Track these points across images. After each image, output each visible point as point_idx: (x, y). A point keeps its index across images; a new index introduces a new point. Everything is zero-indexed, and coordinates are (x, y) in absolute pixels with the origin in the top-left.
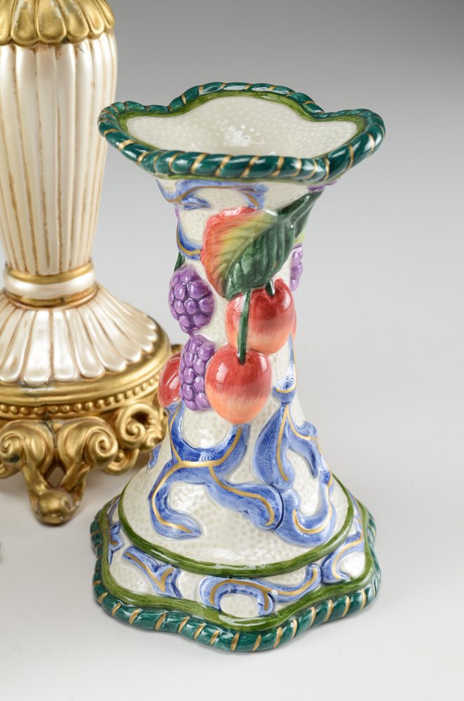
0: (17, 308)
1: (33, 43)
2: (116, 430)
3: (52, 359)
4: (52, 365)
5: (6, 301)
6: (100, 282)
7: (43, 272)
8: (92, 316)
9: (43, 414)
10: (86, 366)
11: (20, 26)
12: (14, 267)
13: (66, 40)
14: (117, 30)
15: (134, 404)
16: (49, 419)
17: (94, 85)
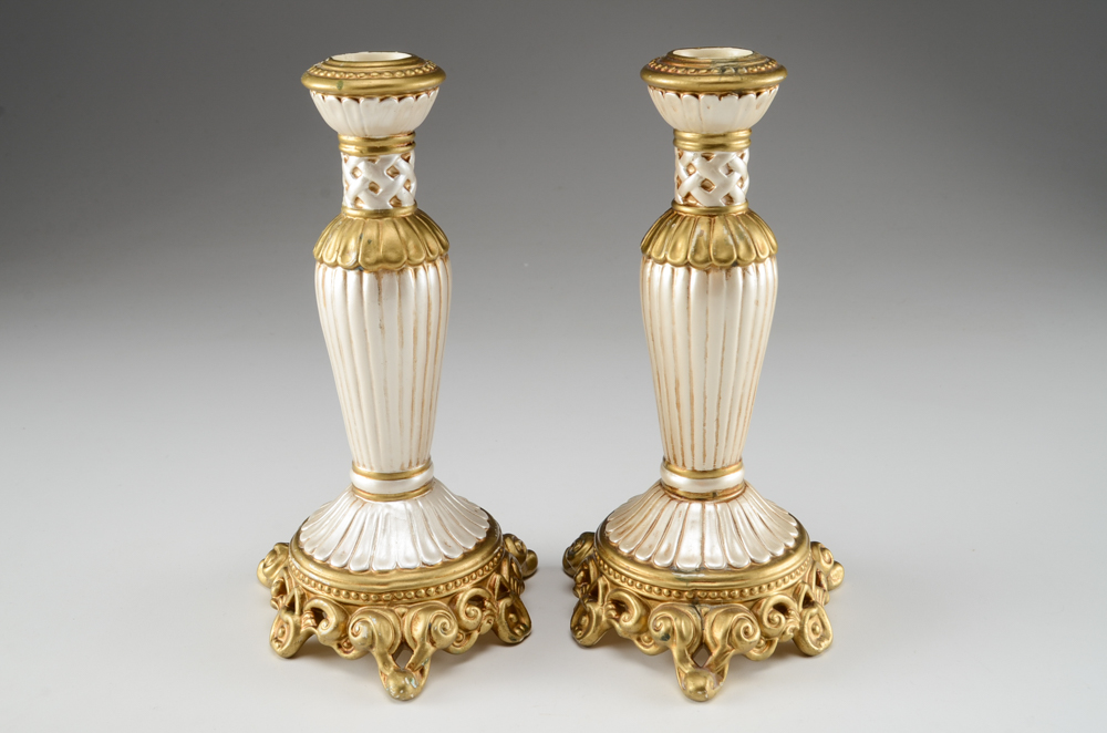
0: (673, 499)
1: (707, 265)
2: (759, 619)
3: (702, 548)
4: (702, 554)
5: (662, 492)
6: (748, 481)
7: (698, 468)
8: (741, 511)
9: (694, 598)
10: (734, 556)
11: (696, 251)
12: (672, 461)
13: (736, 264)
14: (779, 255)
15: (776, 596)
16: (697, 603)
17: (757, 303)
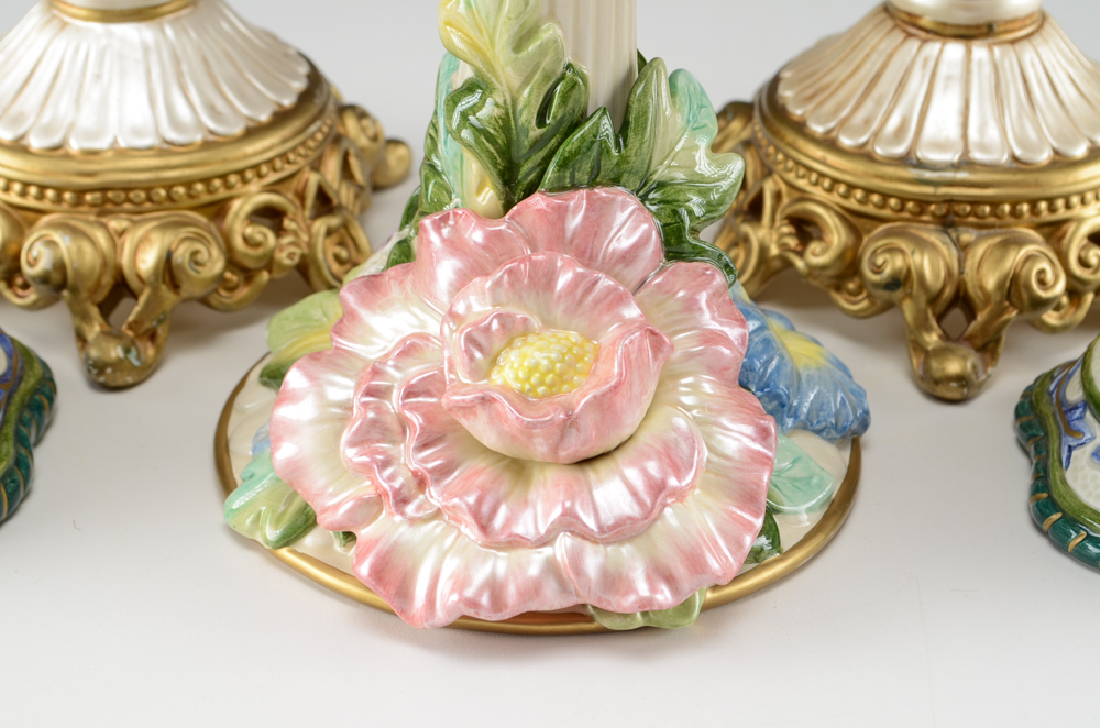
0: (910, 35)
2: (1063, 257)
3: (966, 125)
4: (965, 136)
5: (889, 24)
8: (1036, 61)
9: (944, 216)
10: (1023, 143)
15: (1094, 217)
16: (953, 225)
